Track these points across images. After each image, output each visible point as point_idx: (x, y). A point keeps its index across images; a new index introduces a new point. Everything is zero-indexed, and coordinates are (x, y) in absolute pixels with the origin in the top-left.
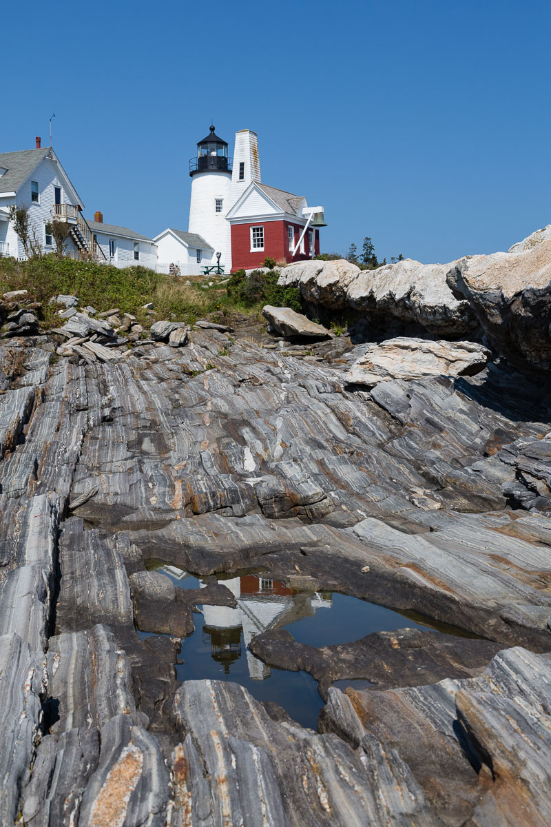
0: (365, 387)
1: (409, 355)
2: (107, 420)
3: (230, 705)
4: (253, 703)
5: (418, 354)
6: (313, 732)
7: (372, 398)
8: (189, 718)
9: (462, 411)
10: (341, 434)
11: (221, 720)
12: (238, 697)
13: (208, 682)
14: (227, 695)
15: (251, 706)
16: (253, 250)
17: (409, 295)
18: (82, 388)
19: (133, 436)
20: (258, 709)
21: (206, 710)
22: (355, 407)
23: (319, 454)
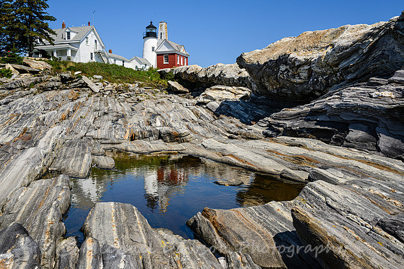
0: (204, 103)
1: (221, 92)
2: (105, 114)
3: (123, 218)
4: (140, 217)
5: (224, 92)
6: (181, 237)
7: (207, 108)
8: (93, 227)
9: (242, 110)
10: (196, 119)
11: (115, 228)
12: (129, 213)
13: (112, 204)
14: (123, 212)
15: (138, 219)
16: (164, 63)
17: (220, 75)
18: (98, 104)
19: (115, 119)
20: (142, 221)
21: (106, 222)
22: (201, 110)
23: (187, 123)
